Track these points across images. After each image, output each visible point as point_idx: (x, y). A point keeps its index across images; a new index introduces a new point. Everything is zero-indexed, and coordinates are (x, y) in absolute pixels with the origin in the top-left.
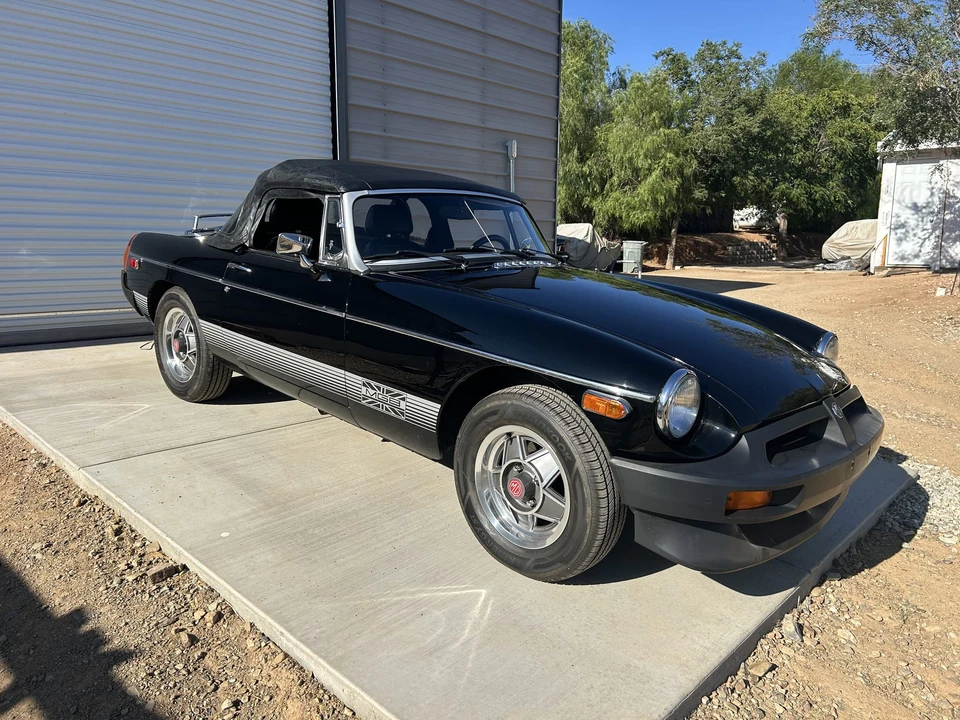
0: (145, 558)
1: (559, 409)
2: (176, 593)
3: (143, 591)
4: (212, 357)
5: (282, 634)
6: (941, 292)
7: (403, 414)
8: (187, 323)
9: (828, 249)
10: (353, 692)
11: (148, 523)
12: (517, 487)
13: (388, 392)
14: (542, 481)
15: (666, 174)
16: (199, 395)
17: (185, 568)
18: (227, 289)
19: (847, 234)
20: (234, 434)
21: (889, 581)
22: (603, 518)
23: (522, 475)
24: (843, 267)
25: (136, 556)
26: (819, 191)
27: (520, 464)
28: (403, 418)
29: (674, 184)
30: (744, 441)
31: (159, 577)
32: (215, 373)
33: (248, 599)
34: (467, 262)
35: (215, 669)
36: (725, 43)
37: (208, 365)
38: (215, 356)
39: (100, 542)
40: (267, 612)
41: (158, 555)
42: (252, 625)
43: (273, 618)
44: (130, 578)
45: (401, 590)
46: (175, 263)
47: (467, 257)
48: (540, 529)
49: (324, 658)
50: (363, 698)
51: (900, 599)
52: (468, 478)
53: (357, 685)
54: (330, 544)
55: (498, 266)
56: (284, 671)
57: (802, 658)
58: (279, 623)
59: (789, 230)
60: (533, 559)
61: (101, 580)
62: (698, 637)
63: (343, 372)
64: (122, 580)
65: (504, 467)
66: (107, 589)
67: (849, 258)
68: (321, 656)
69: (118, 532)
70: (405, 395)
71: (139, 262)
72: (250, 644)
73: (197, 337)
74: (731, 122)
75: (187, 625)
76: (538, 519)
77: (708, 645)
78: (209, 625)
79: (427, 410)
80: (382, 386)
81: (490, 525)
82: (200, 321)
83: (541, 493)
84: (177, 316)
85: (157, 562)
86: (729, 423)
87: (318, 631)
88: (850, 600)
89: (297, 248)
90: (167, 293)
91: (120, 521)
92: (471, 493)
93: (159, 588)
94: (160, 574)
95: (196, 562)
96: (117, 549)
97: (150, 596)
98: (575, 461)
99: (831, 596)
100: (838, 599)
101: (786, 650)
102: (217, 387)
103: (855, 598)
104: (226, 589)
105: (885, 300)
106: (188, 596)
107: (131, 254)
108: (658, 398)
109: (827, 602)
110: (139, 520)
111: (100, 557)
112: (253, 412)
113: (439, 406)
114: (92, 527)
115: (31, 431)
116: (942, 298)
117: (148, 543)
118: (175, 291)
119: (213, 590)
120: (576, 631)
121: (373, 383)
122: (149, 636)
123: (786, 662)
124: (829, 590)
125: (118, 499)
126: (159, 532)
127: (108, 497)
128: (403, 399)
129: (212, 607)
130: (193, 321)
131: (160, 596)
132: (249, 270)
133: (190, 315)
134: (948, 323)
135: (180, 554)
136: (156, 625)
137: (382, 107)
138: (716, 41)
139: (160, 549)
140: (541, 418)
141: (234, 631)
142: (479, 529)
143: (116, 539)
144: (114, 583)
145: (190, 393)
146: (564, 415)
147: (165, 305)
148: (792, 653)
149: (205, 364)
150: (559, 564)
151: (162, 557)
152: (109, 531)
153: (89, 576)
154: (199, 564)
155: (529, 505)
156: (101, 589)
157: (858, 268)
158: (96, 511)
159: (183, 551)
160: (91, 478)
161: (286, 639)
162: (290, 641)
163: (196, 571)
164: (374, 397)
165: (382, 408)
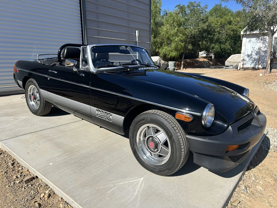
0: (23, 174)
1: (166, 118)
2: (34, 187)
3: (22, 187)
4: (45, 101)
5: (73, 202)
6: (261, 75)
7: (111, 120)
8: (36, 90)
9: (227, 63)
11: (23, 161)
12: (152, 145)
13: (105, 113)
14: (160, 142)
15: (180, 41)
16: (41, 113)
17: (37, 177)
18: (49, 79)
19: (232, 58)
20: (53, 126)
21: (268, 168)
22: (183, 155)
23: (153, 140)
24: (231, 68)
25: (19, 173)
26: (223, 46)
27: (152, 137)
28: (111, 121)
29: (183, 44)
30: (230, 128)
31: (28, 181)
32: (46, 106)
33: (60, 189)
34: (130, 68)
36: (195, 2)
37: (43, 104)
38: (46, 101)
39: (7, 168)
40: (67, 194)
41: (27, 173)
42: (62, 198)
43: (69, 196)
44: (17, 182)
45: (114, 182)
46: (31, 70)
47: (130, 66)
48: (159, 158)
51: (273, 174)
52: (134, 141)
54: (88, 166)
55: (140, 69)
57: (248, 198)
58: (71, 198)
59: (215, 57)
60: (158, 169)
61: (7, 183)
62: (215, 193)
63: (89, 106)
64: (14, 183)
65: (147, 138)
66: (9, 186)
67: (233, 65)
69: (13, 164)
70: (112, 114)
71: (19, 70)
72: (61, 206)
73: (39, 95)
74: (198, 26)
75: (38, 200)
76: (159, 155)
77: (219, 197)
78: (46, 199)
79: (120, 119)
80: (103, 111)
81: (142, 157)
82: (40, 89)
83: (160, 146)
84: (32, 88)
85: (27, 175)
86: (225, 122)
87: (86, 200)
88: (258, 175)
89: (72, 64)
90: (28, 80)
91: (14, 160)
92: (135, 146)
93: (28, 185)
94: (28, 180)
95: (41, 175)
96: (13, 170)
97: (25, 188)
98: (172, 136)
99: (252, 174)
100: (254, 175)
101: (242, 195)
102: (47, 111)
103: (259, 174)
104: (52, 185)
105: (246, 77)
106: (38, 188)
107: (16, 67)
108: (202, 114)
109: (251, 176)
110: (20, 160)
111: (7, 174)
112: (59, 118)
113: (124, 118)
114: (4, 162)
116: (262, 76)
117: (24, 168)
118: (31, 79)
119: (47, 185)
120: (175, 194)
121: (100, 110)
122: (24, 205)
123: (243, 199)
124: (251, 172)
125: (13, 152)
126: (27, 164)
127: (10, 152)
128: (111, 115)
129: (47, 192)
130: (38, 89)
131: (28, 189)
132: (56, 72)
133: (37, 87)
134: (265, 84)
135: (35, 172)
136: (27, 200)
137: (97, 20)
139: (28, 170)
140: (160, 121)
141: (55, 201)
142: (139, 158)
143: (12, 167)
144: (12, 184)
145: (38, 113)
146: (168, 120)
147: (28, 84)
148: (244, 196)
149: (42, 103)
150: (167, 171)
151: (29, 173)
152: (10, 164)
153: (3, 182)
154: (42, 176)
155: (156, 150)
156: (7, 187)
157: (235, 68)
158: (5, 156)
159: (36, 171)
160: (3, 145)
161: (74, 204)
162: (76, 205)
163: (41, 178)
164: (101, 114)
165: (104, 118)
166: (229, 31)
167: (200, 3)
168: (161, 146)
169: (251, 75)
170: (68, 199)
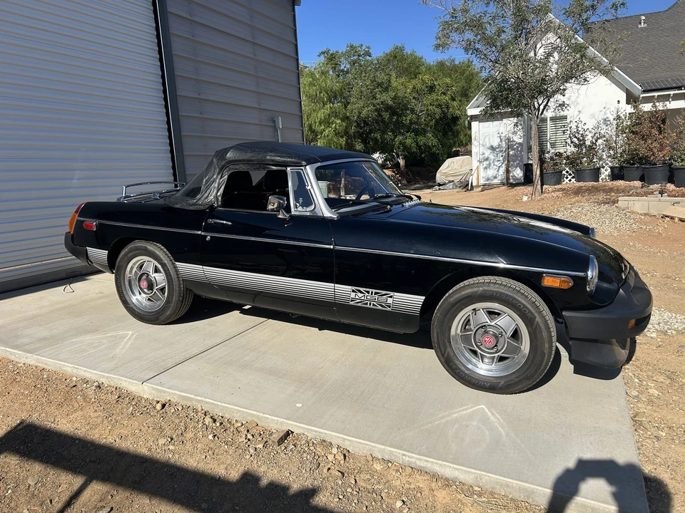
0: (251, 433)
2: (302, 448)
3: (276, 452)
5: (403, 455)
6: (525, 198)
7: (389, 307)
8: (153, 267)
9: (440, 177)
10: (480, 475)
11: (239, 409)
12: (489, 340)
13: (376, 293)
14: (505, 333)
15: (337, 134)
17: (291, 432)
18: (208, 238)
19: (448, 167)
23: (487, 333)
24: (451, 187)
25: (244, 432)
26: (422, 140)
27: (487, 326)
28: (390, 309)
29: (343, 141)
31: (281, 441)
34: (389, 204)
35: (369, 487)
36: (362, 45)
39: (206, 429)
40: (384, 444)
41: (260, 429)
42: (372, 456)
43: (391, 447)
44: (259, 446)
45: (440, 416)
48: (501, 363)
49: (446, 461)
50: (489, 476)
52: (446, 340)
53: (480, 470)
56: (418, 476)
58: (397, 449)
59: (406, 165)
60: (503, 382)
61: (239, 452)
63: (333, 285)
64: (255, 448)
65: (474, 330)
66: (252, 456)
67: (453, 181)
68: (443, 461)
69: (215, 421)
70: (392, 294)
71: (96, 225)
72: (378, 467)
73: (168, 276)
74: (374, 97)
75: (330, 466)
76: (500, 357)
78: (342, 462)
79: (412, 301)
80: (370, 290)
81: (466, 367)
84: (138, 262)
85: (264, 433)
90: (130, 246)
91: (206, 412)
93: (286, 448)
94: (281, 439)
95: (302, 426)
96: (224, 431)
97: (285, 454)
100: (634, 375)
101: (639, 405)
103: (640, 373)
106: (312, 448)
108: (587, 274)
110: (228, 408)
111: (219, 438)
112: (209, 324)
113: (424, 298)
114: (189, 420)
115: (66, 364)
117: (244, 422)
118: (139, 243)
119: (324, 441)
121: (362, 289)
122: (312, 478)
125: (199, 398)
126: (254, 413)
127: (185, 398)
128: (391, 297)
129: (335, 451)
131: (293, 453)
132: (227, 223)
133: (160, 260)
135: (283, 424)
136: (310, 470)
137: (198, 97)
138: (356, 44)
139: (257, 425)
140: (508, 296)
141: (361, 463)
143: (218, 424)
144: (251, 452)
151: (264, 429)
152: (209, 420)
155: (495, 349)
156: (247, 457)
157: (460, 187)
158: (180, 410)
159: (285, 421)
160: (160, 388)
161: (409, 457)
162: (413, 457)
163: (302, 432)
164: (363, 298)
165: (370, 304)
166: (430, 108)
167: (369, 48)
168: (507, 340)
169: (505, 201)
170: (391, 453)
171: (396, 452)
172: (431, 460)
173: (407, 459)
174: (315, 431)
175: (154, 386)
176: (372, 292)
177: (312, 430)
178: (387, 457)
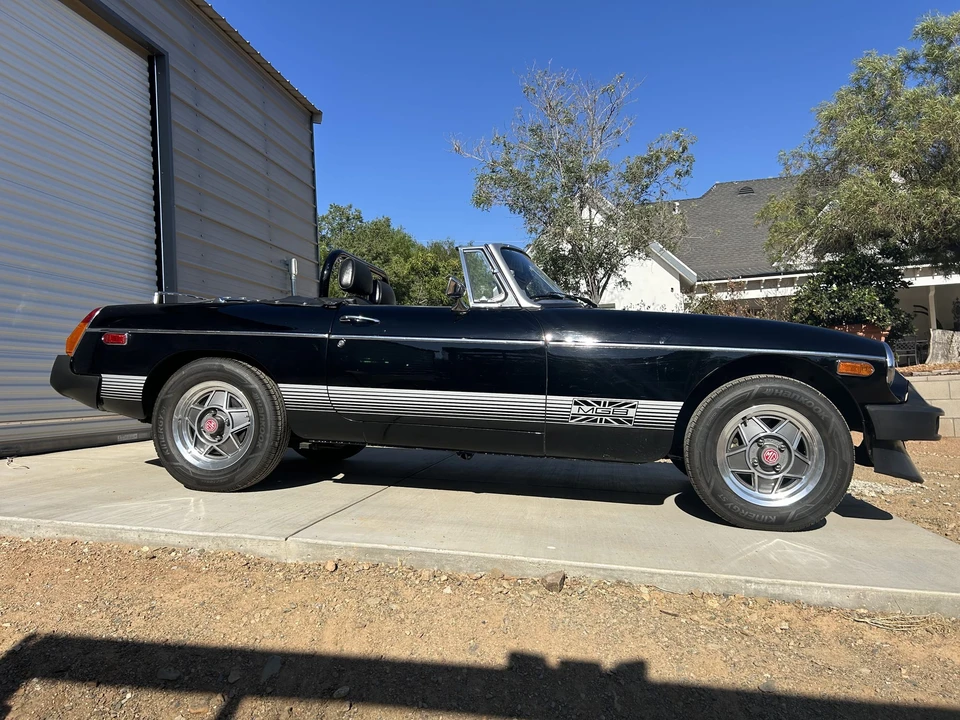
5: (747, 582)
7: (630, 422)
10: (864, 592)
13: (610, 404)
14: (792, 445)
27: (765, 437)
28: (631, 425)
33: (680, 570)
42: (694, 594)
43: (725, 574)
49: (811, 580)
50: (876, 591)
53: (862, 585)
58: (735, 575)
60: (792, 511)
63: (543, 397)
65: (750, 444)
68: (806, 580)
69: (434, 576)
70: (635, 402)
71: (127, 336)
72: (713, 603)
76: (785, 480)
79: (665, 410)
80: (603, 400)
82: (281, 385)
90: (186, 367)
92: (716, 476)
95: (577, 564)
98: (832, 417)
108: (886, 358)
113: (682, 404)
118: (212, 361)
126: (497, 556)
128: (634, 407)
132: (377, 320)
133: (243, 385)
135: (546, 566)
137: (200, 212)
139: (503, 575)
147: (184, 381)
155: (777, 469)
160: (320, 541)
161: (756, 583)
162: (763, 583)
163: (581, 573)
164: (590, 413)
165: (601, 421)
167: (359, 211)
170: (728, 582)
171: (735, 579)
172: (789, 582)
173: (753, 587)
174: (604, 569)
175: (310, 541)
176: (605, 403)
177: (599, 569)
178: (721, 590)
